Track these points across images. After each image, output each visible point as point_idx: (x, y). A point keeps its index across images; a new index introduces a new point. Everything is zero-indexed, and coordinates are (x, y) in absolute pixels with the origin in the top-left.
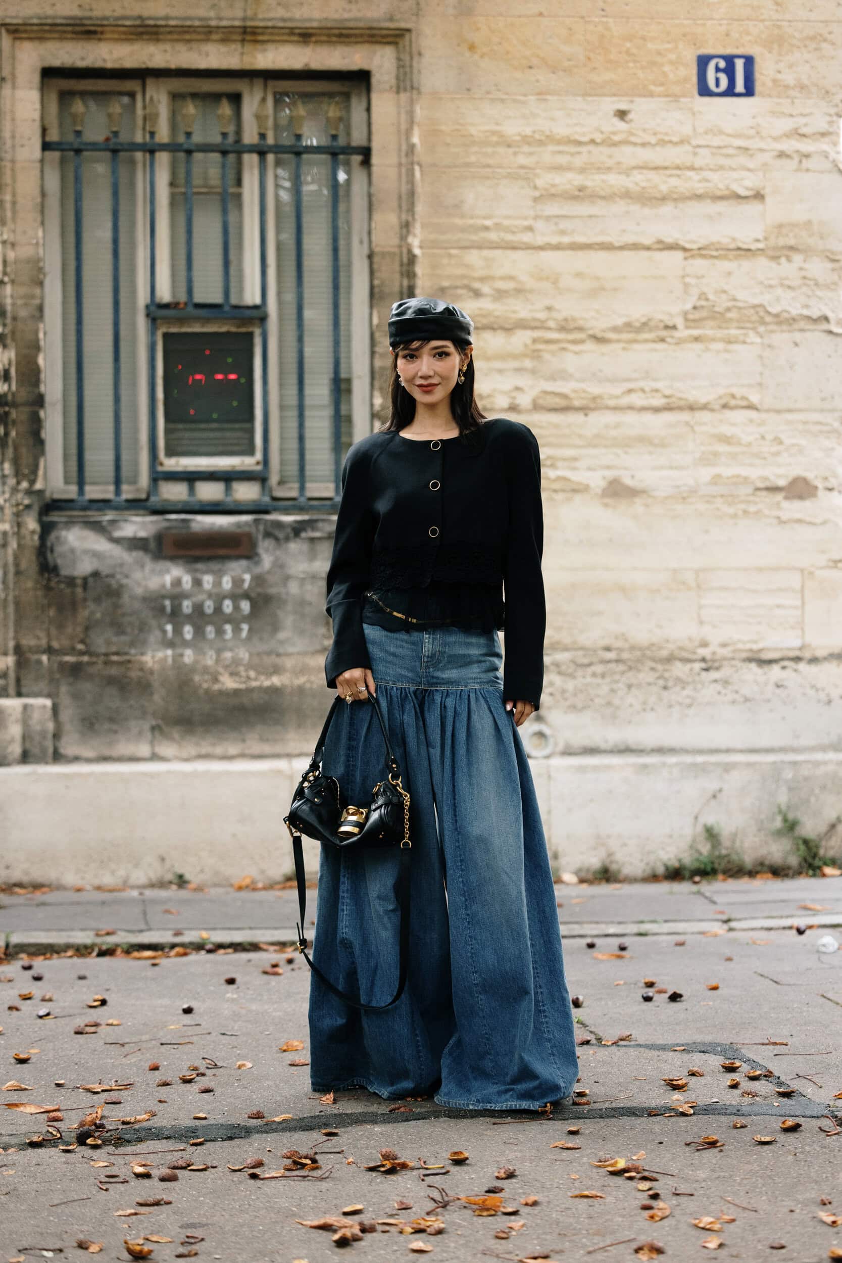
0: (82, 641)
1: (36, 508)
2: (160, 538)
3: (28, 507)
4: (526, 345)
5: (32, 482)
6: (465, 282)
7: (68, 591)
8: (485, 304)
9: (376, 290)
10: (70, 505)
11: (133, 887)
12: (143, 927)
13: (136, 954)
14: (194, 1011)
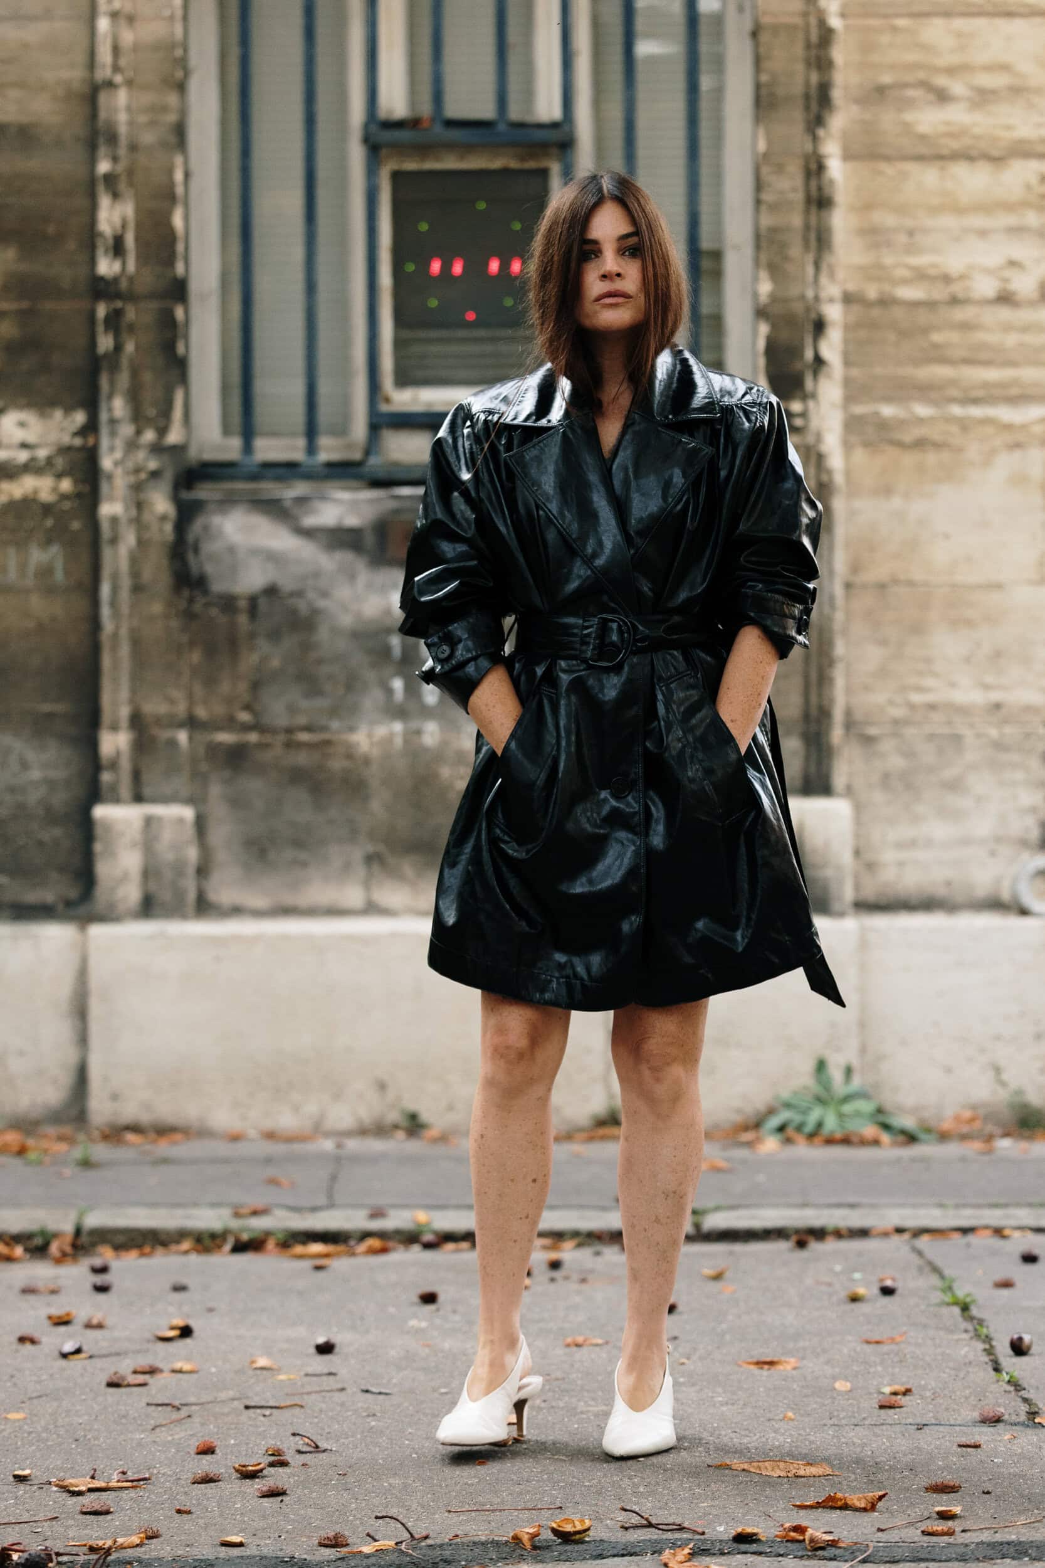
0: (248, 707)
1: (169, 476)
2: (382, 528)
3: (155, 475)
4: (1028, 187)
5: (162, 431)
6: (921, 75)
7: (223, 619)
8: (957, 115)
9: (764, 92)
10: (231, 471)
11: (328, 1134)
12: (322, 1200)
13: (299, 1249)
14: (336, 1350)
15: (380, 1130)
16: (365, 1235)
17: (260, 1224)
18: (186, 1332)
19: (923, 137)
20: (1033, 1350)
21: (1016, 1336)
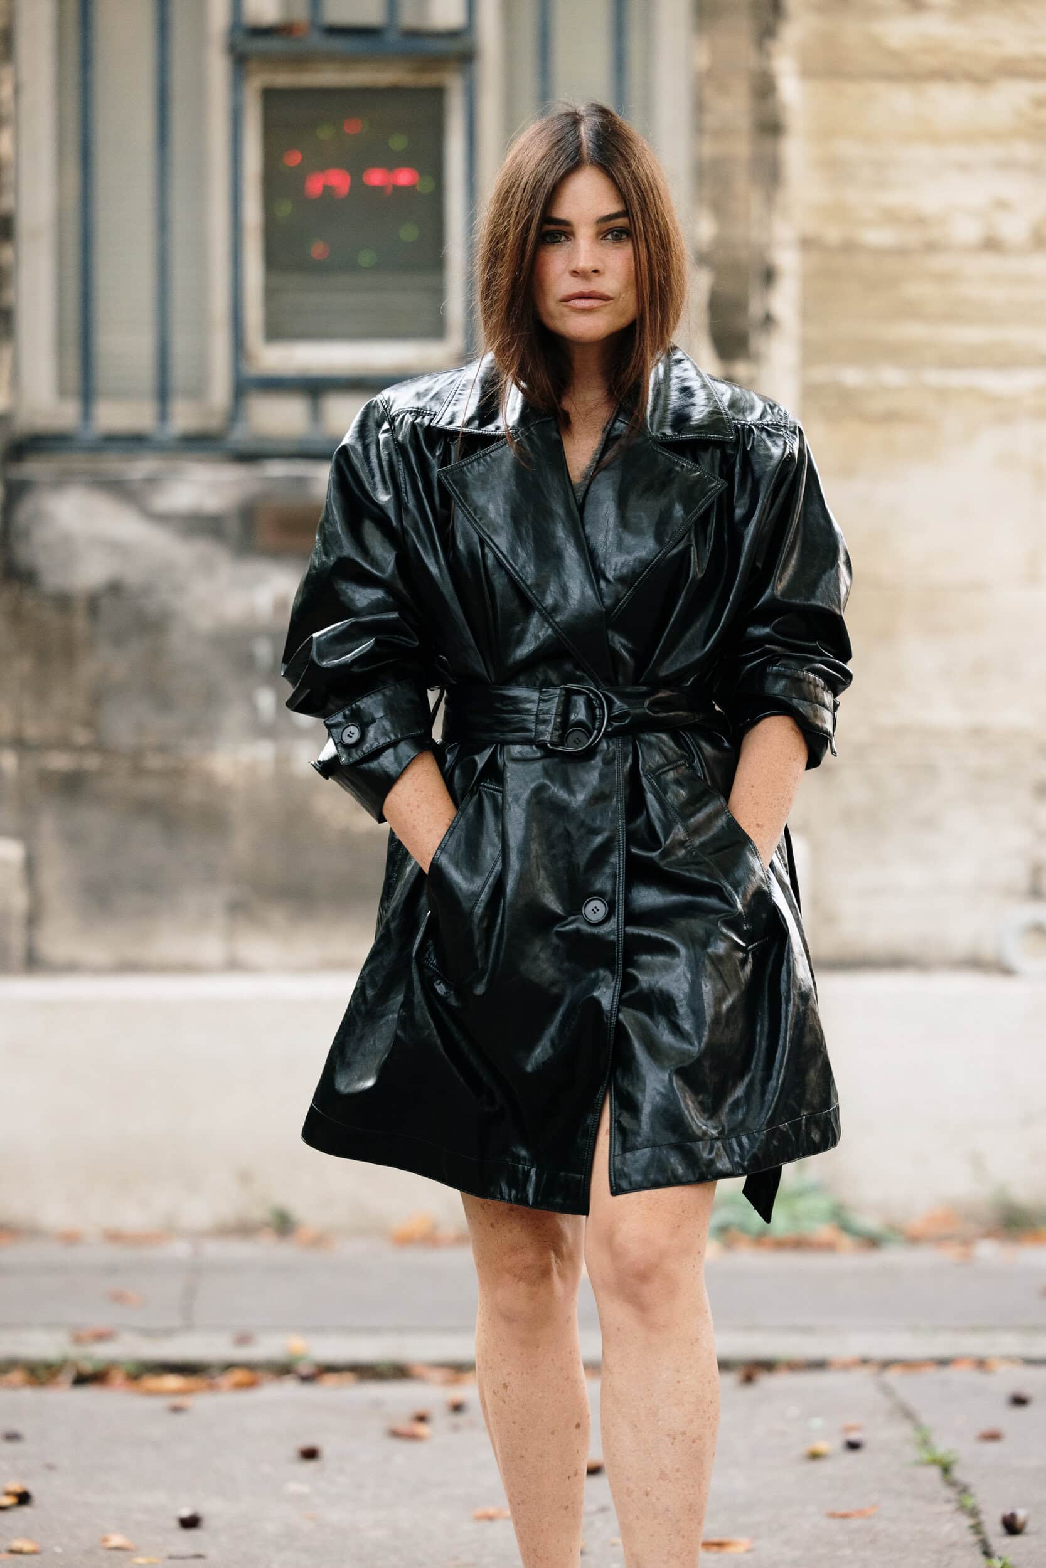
0: (86, 725)
2: (248, 513)
4: (1019, 113)
7: (57, 621)
8: (934, 27)
10: (66, 443)
11: (182, 1235)
12: (178, 1322)
13: (149, 1383)
14: (206, 1523)
15: (243, 1230)
16: (229, 1366)
17: (103, 1352)
18: (23, 1498)
19: (894, 54)
20: (1028, 1529)
21: (1008, 1512)
